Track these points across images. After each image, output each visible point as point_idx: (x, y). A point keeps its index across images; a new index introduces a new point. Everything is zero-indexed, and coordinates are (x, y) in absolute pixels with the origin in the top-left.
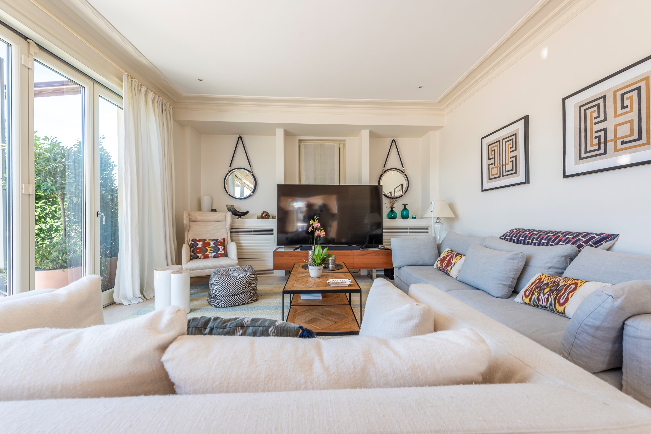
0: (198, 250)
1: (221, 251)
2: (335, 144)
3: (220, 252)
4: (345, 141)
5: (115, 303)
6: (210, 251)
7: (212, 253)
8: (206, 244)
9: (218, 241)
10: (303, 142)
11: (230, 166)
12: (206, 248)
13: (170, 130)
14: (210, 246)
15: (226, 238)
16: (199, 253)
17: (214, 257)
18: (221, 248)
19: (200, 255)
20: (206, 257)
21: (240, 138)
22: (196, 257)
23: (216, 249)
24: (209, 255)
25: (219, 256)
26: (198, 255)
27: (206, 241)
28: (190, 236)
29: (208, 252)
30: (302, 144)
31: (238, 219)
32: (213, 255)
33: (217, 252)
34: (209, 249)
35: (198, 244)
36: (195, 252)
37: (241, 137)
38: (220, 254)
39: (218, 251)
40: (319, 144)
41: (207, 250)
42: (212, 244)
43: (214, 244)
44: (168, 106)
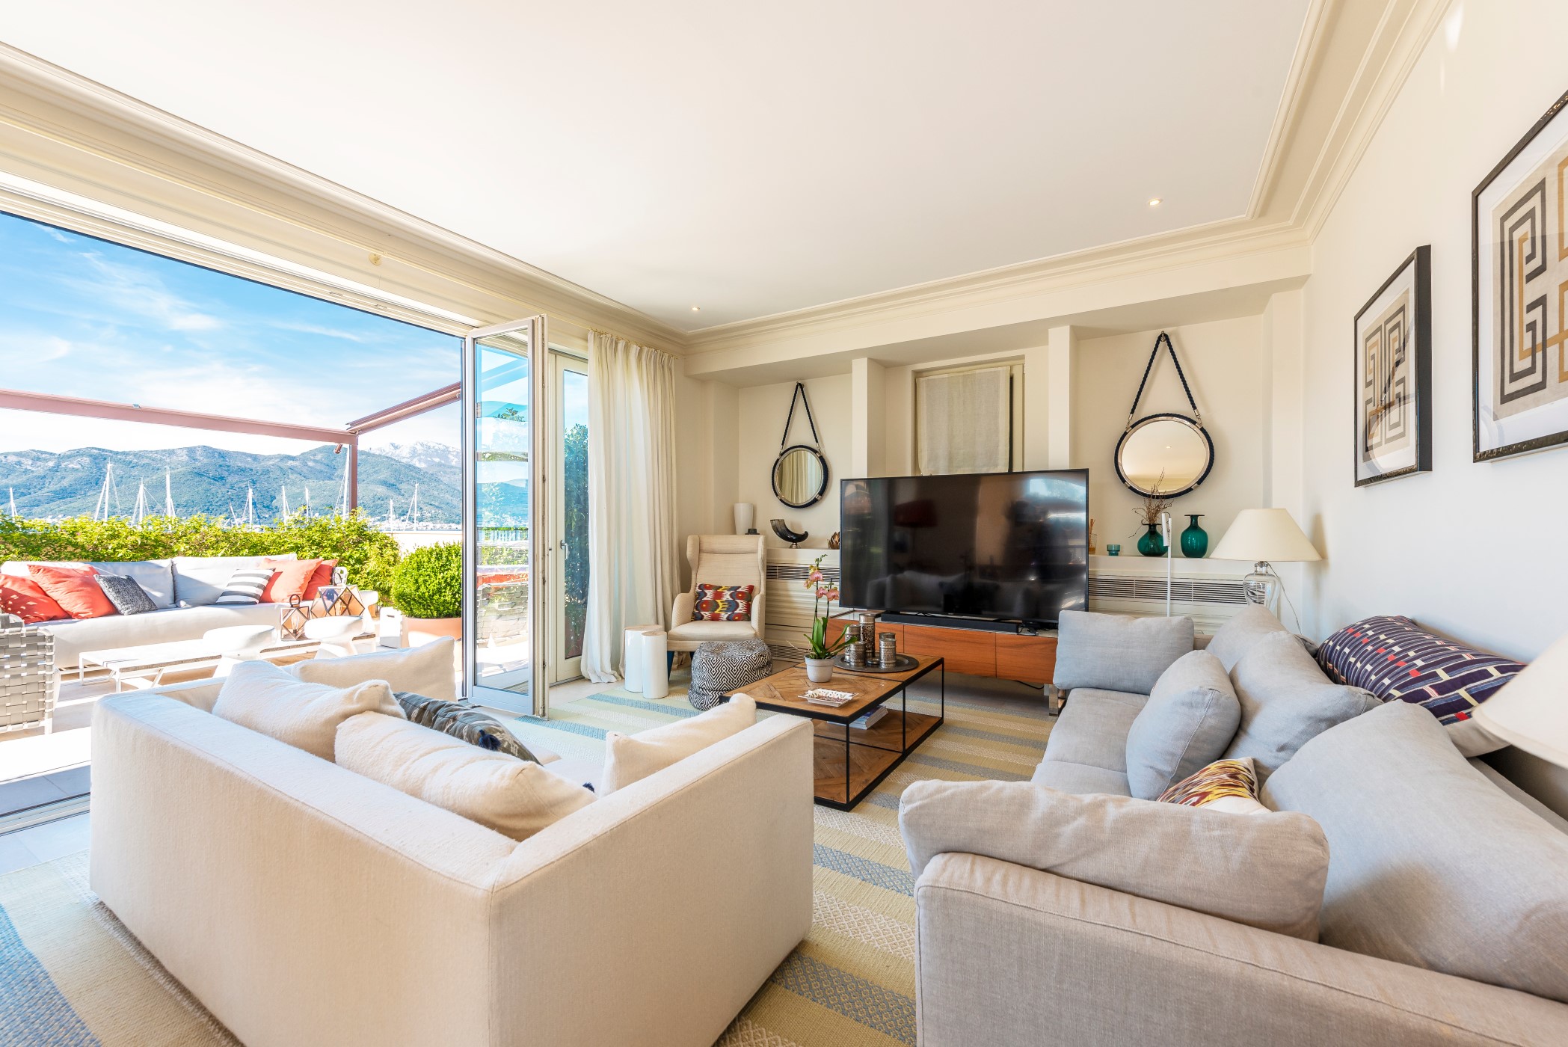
0: (704, 606)
1: (741, 609)
2: (1000, 369)
3: (737, 611)
4: (1022, 357)
5: (584, 678)
6: (723, 608)
7: (726, 611)
8: (718, 595)
9: (740, 590)
10: (924, 374)
11: (783, 444)
12: (717, 602)
13: (668, 395)
14: (724, 599)
15: (756, 584)
16: (705, 610)
17: (729, 619)
18: (741, 603)
19: (706, 614)
20: (715, 618)
21: (800, 386)
22: (700, 617)
23: (732, 606)
24: (719, 614)
25: (736, 618)
26: (702, 613)
27: (720, 590)
28: (701, 577)
29: (720, 609)
30: (922, 381)
31: (791, 547)
32: (727, 615)
33: (733, 612)
34: (720, 604)
35: (706, 594)
36: (699, 608)
37: (800, 384)
38: (738, 614)
39: (736, 610)
40: (961, 374)
41: (718, 606)
42: (727, 596)
43: (731, 595)
44: (667, 358)
